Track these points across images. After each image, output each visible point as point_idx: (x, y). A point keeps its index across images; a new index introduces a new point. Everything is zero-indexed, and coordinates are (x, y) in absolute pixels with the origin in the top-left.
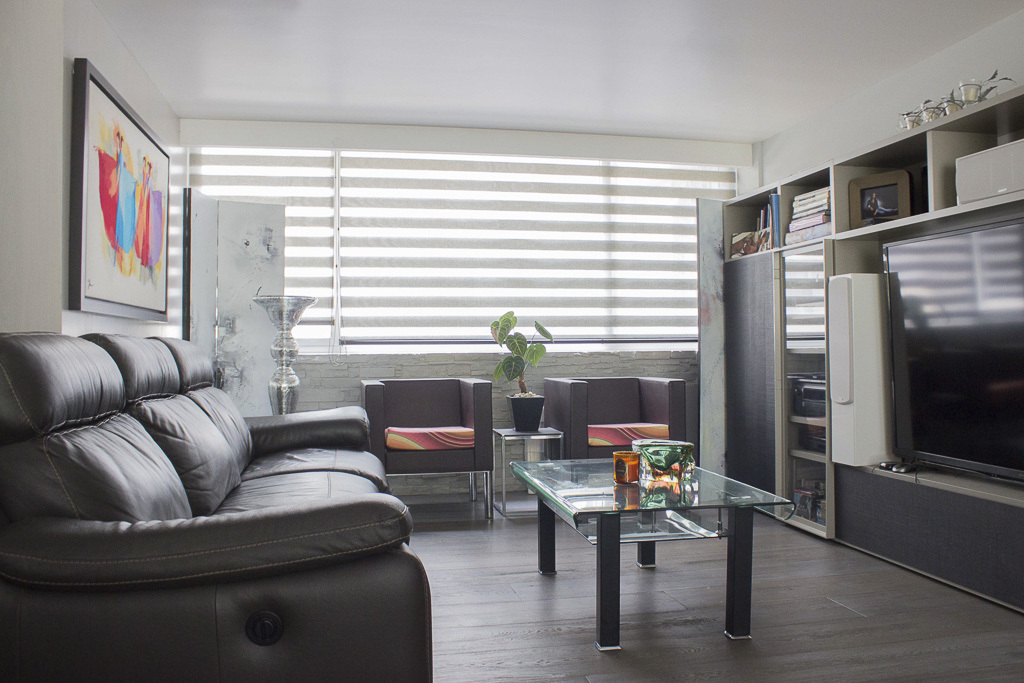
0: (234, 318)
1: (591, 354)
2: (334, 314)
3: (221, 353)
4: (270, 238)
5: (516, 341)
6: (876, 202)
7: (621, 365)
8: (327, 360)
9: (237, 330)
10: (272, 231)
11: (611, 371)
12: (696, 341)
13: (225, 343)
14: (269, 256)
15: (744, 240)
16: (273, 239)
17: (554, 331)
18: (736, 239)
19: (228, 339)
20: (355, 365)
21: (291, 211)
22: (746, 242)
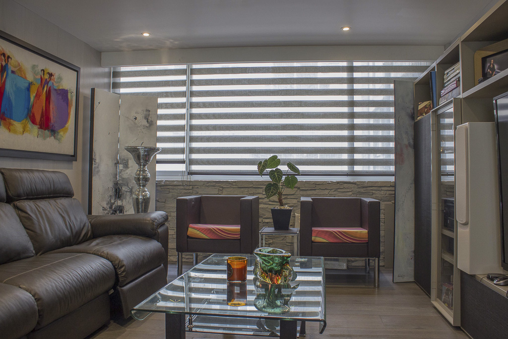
0: (128, 160)
1: (338, 183)
2: (185, 158)
3: (120, 178)
4: (149, 115)
5: (276, 174)
6: (494, 66)
7: (358, 190)
8: (181, 183)
9: (129, 166)
10: (150, 111)
11: (351, 193)
12: (393, 175)
13: (123, 173)
14: (148, 125)
15: (425, 107)
16: (150, 116)
17: (301, 168)
18: (421, 106)
19: (124, 171)
20: (196, 187)
21: (161, 100)
22: (427, 108)
